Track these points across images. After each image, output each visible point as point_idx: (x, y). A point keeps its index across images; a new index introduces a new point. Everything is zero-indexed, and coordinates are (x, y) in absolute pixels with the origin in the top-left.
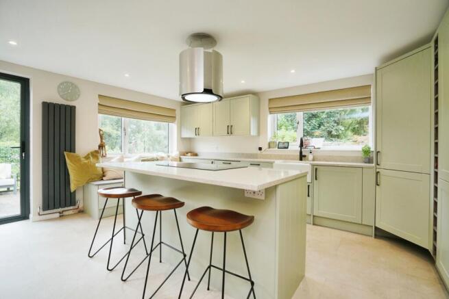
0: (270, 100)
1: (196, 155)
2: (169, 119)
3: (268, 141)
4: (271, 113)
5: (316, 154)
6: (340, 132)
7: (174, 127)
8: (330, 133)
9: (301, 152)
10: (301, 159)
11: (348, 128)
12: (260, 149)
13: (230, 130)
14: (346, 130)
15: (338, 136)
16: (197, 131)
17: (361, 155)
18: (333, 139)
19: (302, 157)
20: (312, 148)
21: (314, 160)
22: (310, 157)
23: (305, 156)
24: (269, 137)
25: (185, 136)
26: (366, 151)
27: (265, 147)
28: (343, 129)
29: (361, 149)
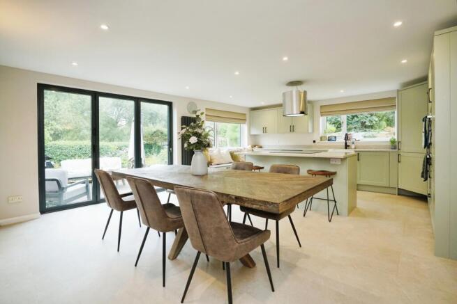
0: (321, 106)
1: (261, 147)
2: (241, 121)
3: (320, 136)
4: (321, 116)
5: (357, 144)
6: (374, 122)
7: (245, 127)
8: (363, 124)
9: (346, 143)
10: (346, 148)
11: (382, 118)
12: (314, 142)
13: (292, 129)
14: (380, 121)
15: (372, 127)
16: (265, 130)
17: (389, 144)
18: (367, 129)
19: (347, 146)
20: (354, 141)
21: (355, 148)
22: (353, 146)
23: (349, 146)
24: (321, 133)
25: (254, 133)
26: (393, 142)
27: (318, 140)
28: (377, 119)
29: (389, 140)
